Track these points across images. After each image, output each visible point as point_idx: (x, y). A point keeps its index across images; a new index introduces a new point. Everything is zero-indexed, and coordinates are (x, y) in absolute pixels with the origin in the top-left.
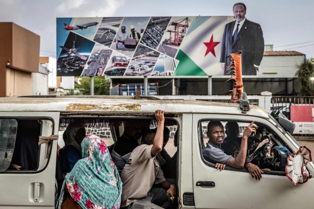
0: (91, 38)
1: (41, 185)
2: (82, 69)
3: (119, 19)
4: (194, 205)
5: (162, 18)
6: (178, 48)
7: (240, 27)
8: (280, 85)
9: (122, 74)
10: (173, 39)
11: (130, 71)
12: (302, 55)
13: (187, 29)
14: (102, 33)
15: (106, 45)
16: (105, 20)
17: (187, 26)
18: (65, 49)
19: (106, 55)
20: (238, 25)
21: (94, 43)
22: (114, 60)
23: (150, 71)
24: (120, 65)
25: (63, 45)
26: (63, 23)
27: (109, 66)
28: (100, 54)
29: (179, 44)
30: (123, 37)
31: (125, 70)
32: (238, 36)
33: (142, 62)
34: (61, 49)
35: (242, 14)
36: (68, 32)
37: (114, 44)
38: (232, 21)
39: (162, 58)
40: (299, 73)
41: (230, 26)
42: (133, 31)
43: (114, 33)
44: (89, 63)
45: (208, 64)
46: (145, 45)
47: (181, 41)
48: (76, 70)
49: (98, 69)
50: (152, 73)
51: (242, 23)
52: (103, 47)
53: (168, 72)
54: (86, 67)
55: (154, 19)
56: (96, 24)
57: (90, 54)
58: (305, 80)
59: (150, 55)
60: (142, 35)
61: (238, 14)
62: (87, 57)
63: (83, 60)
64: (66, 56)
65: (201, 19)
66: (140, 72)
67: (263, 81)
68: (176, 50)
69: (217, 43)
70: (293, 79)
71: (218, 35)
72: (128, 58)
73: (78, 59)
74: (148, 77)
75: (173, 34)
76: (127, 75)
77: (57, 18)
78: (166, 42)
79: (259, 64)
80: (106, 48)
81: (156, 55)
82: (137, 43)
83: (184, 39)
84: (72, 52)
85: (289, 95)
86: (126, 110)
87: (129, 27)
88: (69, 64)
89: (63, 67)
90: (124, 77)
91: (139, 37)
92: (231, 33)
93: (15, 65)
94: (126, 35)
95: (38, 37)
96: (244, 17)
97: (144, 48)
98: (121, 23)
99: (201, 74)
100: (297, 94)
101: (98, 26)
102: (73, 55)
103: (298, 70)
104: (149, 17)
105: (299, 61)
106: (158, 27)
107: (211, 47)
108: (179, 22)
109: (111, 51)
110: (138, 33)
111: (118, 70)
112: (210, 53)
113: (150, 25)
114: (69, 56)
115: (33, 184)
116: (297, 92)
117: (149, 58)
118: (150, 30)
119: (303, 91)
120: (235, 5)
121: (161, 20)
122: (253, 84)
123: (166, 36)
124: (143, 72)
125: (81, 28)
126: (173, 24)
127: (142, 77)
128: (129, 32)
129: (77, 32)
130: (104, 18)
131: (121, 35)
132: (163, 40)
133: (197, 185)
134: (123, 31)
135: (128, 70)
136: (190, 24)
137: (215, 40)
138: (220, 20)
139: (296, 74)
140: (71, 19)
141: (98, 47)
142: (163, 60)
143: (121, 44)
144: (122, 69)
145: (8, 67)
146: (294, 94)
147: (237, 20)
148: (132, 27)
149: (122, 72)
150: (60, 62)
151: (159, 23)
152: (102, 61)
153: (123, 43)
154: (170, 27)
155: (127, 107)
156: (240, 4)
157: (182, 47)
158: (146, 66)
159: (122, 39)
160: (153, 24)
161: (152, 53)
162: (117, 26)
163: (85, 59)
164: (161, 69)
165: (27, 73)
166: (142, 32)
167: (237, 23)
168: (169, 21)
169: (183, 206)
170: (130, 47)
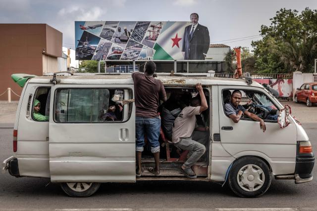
0: (98, 35)
1: (127, 130)
2: (92, 55)
3: (116, 22)
4: (220, 141)
5: (145, 22)
6: (155, 42)
7: (194, 29)
8: (213, 66)
9: (119, 59)
10: (152, 36)
11: (124, 57)
12: (228, 47)
13: (161, 30)
14: (105, 32)
15: (108, 40)
16: (107, 23)
17: (161, 28)
18: (81, 42)
19: (108, 46)
20: (194, 27)
21: (100, 38)
22: (113, 49)
23: (137, 57)
24: (117, 53)
25: (79, 39)
26: (79, 25)
27: (110, 53)
28: (104, 46)
29: (156, 40)
30: (119, 34)
31: (120, 56)
32: (193, 34)
33: (132, 51)
34: (78, 42)
35: (196, 20)
36: (83, 31)
37: (113, 39)
38: (189, 25)
39: (144, 48)
40: (226, 59)
41: (188, 28)
42: (126, 30)
43: (113, 32)
44: (97, 52)
45: (174, 53)
46: (133, 40)
47: (157, 37)
48: (89, 56)
49: (103, 56)
50: (138, 58)
51: (196, 26)
52: (106, 41)
53: (148, 57)
54: (95, 54)
55: (139, 23)
56: (101, 25)
57: (97, 46)
58: (230, 63)
59: (137, 47)
60: (131, 33)
61: (193, 20)
62: (96, 47)
63: (93, 50)
64: (81, 46)
65: (170, 23)
66: (130, 58)
67: (208, 63)
68: (154, 43)
69: (180, 39)
70: (222, 62)
71: (180, 33)
72: (122, 48)
73: (90, 49)
74: (136, 61)
75: (152, 33)
76: (122, 59)
77: (75, 22)
78: (147, 38)
79: (206, 53)
80: (108, 41)
81: (141, 46)
82: (128, 38)
83: (159, 36)
84: (86, 44)
85: (219, 72)
86: (177, 83)
87: (123, 28)
88: (83, 52)
89: (80, 54)
90: (120, 60)
91: (130, 35)
92: (189, 33)
93: (48, 52)
94: (121, 33)
95: (62, 34)
96: (197, 22)
97: (133, 41)
98: (118, 25)
99: (170, 59)
100: (224, 72)
101: (103, 27)
102: (86, 46)
103: (225, 56)
104: (136, 22)
105: (226, 51)
106: (142, 28)
107: (176, 41)
108: (155, 25)
109: (111, 44)
110: (129, 32)
111: (116, 56)
112: (176, 45)
113: (137, 27)
114: (84, 46)
115: (122, 130)
116: (224, 70)
117: (136, 48)
118: (137, 30)
119: (229, 70)
120: (192, 14)
121: (144, 23)
122: (196, 65)
123: (147, 34)
124: (132, 57)
125: (91, 28)
126: (152, 26)
127: (132, 60)
128: (123, 31)
129: (89, 31)
130: (106, 22)
131: (118, 33)
132: (145, 37)
133: (222, 129)
134: (119, 30)
135: (122, 56)
136: (162, 26)
137: (179, 37)
138: (182, 24)
139: (224, 59)
140: (84, 22)
141: (103, 41)
142: (145, 50)
143: (118, 39)
144: (119, 56)
145: (43, 53)
146: (222, 71)
147: (193, 24)
148: (125, 28)
149: (118, 57)
150: (77, 50)
151: (142, 25)
152: (106, 50)
153: (119, 38)
154: (150, 28)
155: (177, 81)
156: (195, 14)
157: (158, 41)
158: (134, 54)
159: (119, 36)
160: (139, 26)
161: (138, 45)
162: (115, 27)
163: (94, 48)
164: (144, 55)
165: (54, 58)
166: (131, 31)
167: (192, 26)
168: (149, 24)
169: (214, 142)
170: (124, 41)
